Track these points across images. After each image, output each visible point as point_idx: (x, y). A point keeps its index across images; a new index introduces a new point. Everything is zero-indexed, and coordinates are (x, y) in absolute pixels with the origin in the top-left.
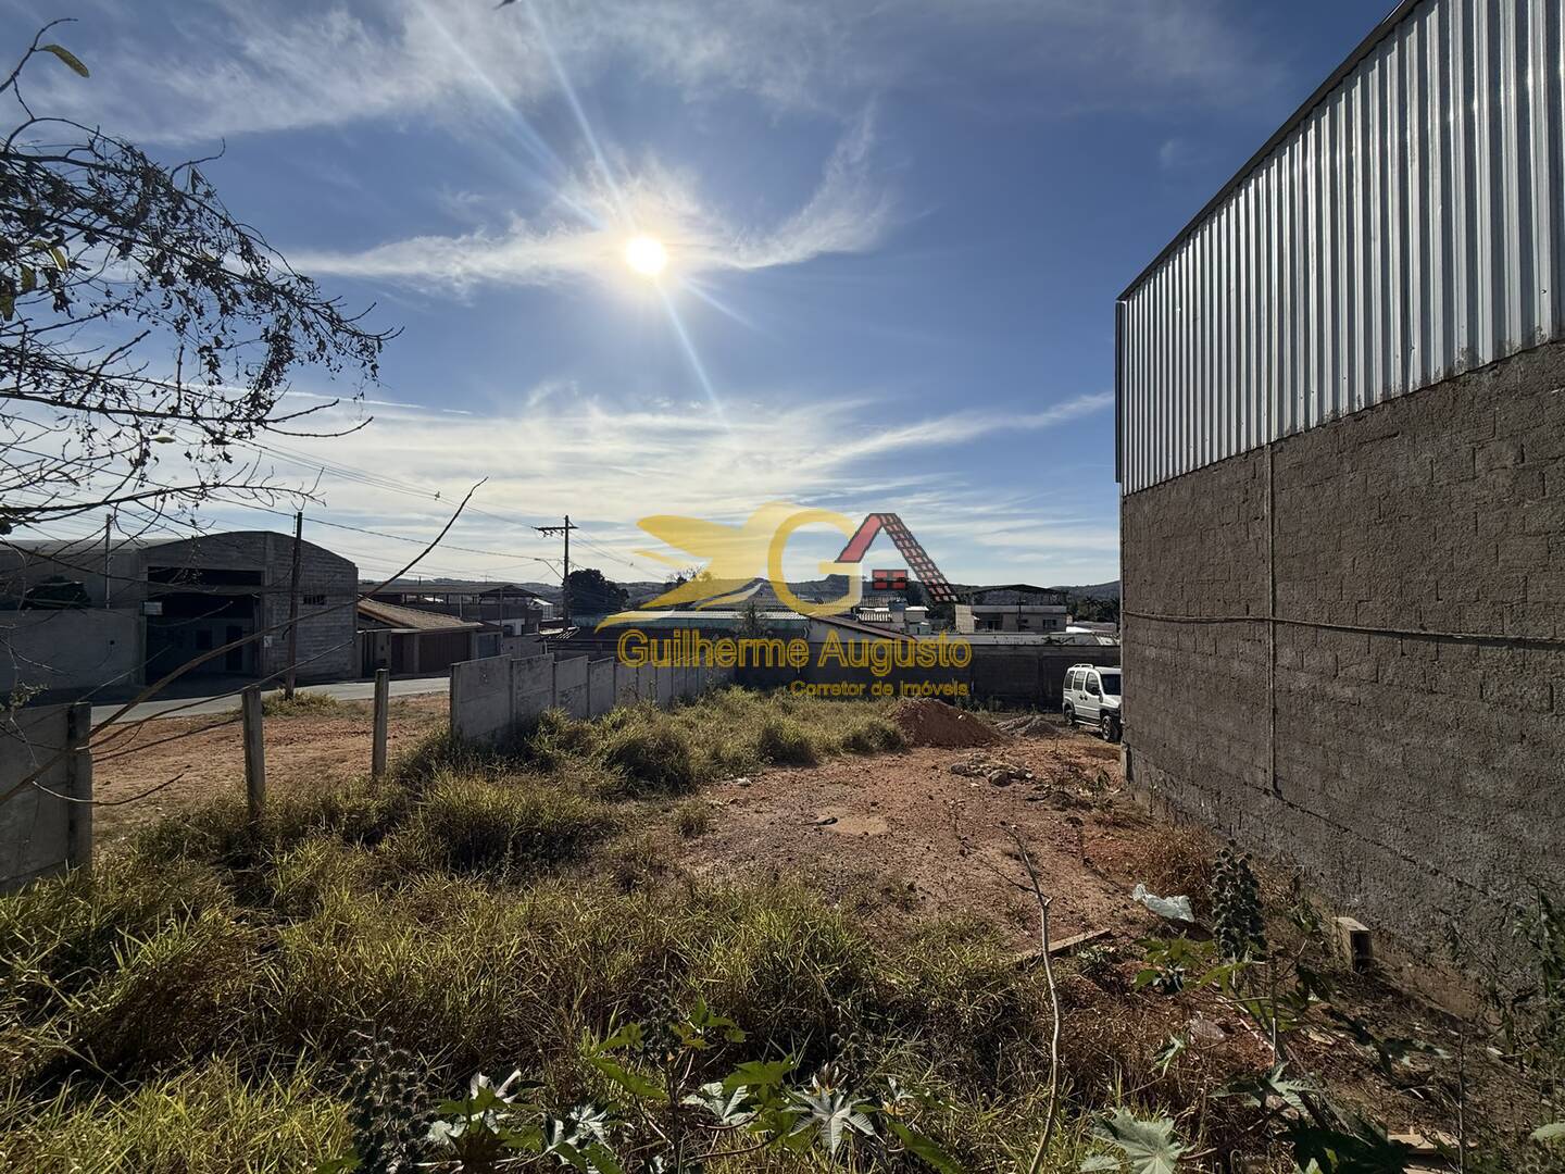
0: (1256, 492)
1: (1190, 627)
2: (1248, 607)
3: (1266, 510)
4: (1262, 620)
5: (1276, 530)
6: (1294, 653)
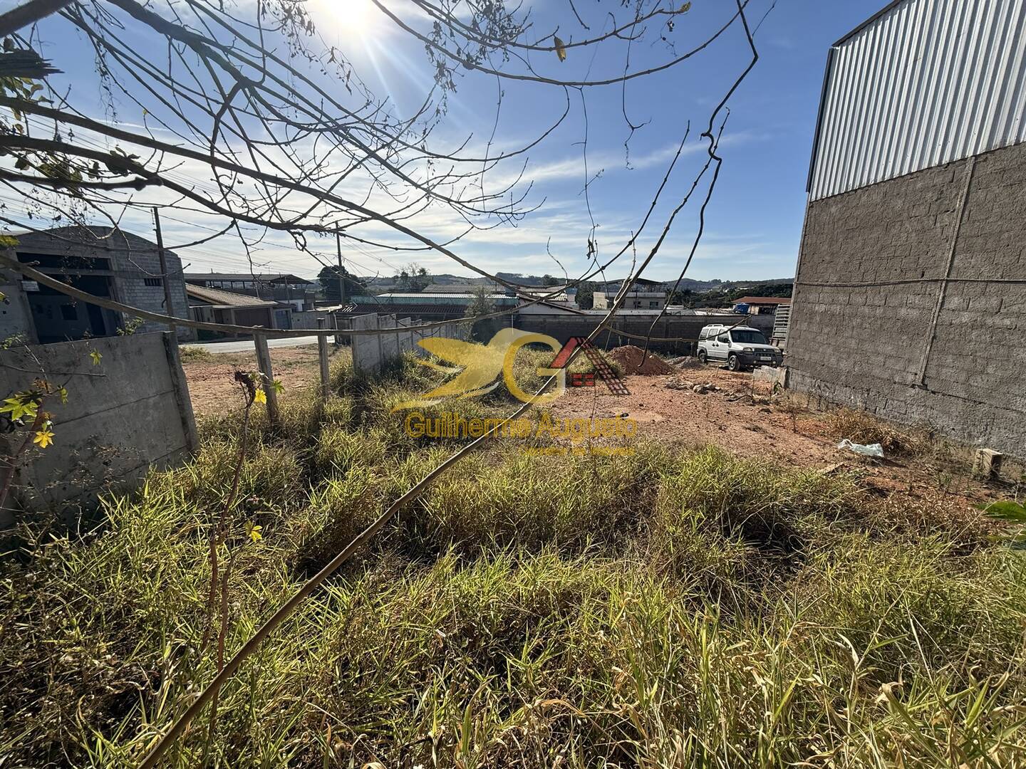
0: (951, 192)
1: (863, 289)
2: (923, 273)
3: (959, 204)
4: (936, 281)
5: (965, 218)
6: (962, 300)
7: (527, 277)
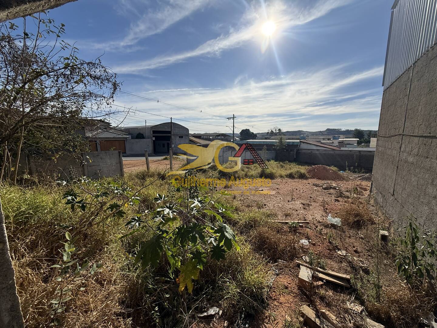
6: (405, 146)
7: (344, 130)
